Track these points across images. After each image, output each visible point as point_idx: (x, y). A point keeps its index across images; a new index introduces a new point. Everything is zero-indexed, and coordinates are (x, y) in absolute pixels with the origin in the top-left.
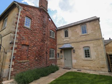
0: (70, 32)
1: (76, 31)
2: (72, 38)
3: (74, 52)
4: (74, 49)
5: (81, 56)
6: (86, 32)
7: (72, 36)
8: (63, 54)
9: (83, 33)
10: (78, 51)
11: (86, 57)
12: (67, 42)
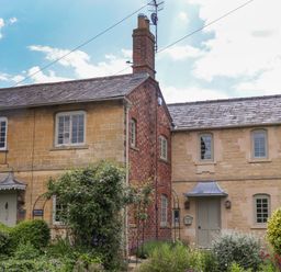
0: (218, 145)
1: (239, 147)
2: (224, 165)
3: (229, 208)
4: (229, 198)
5: (246, 219)
6: (263, 154)
7: (224, 159)
8: (192, 213)
9: (257, 154)
10: (238, 205)
11: (259, 221)
12: (207, 175)
